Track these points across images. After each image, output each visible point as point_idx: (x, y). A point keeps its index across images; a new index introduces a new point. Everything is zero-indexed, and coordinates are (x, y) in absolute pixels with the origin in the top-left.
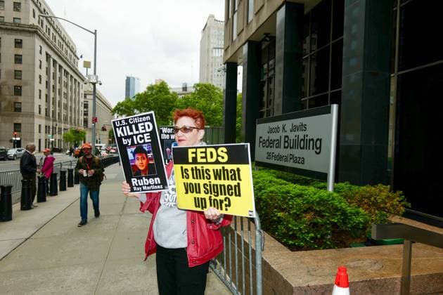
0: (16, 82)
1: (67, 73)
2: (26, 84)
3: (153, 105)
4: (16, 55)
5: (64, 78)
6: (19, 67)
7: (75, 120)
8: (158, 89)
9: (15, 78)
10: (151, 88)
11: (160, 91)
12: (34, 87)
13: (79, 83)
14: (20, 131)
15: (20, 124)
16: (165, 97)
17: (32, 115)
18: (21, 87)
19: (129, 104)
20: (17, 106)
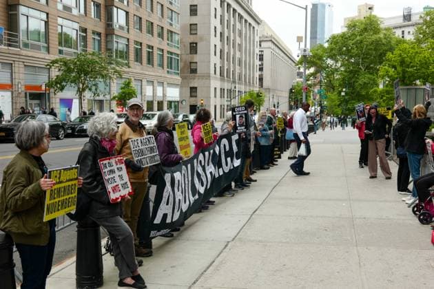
0: (192, 39)
1: (241, 17)
2: (201, 39)
3: (355, 51)
4: (191, 6)
5: (238, 26)
6: (194, 20)
7: (249, 79)
8: (363, 26)
9: (191, 34)
10: (352, 26)
11: (365, 29)
12: (209, 42)
13: (254, 28)
14: (196, 97)
15: (196, 88)
16: (374, 37)
17: (208, 76)
18: (196, 44)
19: (320, 52)
20: (193, 66)
